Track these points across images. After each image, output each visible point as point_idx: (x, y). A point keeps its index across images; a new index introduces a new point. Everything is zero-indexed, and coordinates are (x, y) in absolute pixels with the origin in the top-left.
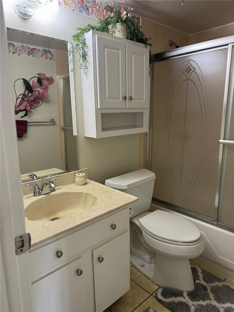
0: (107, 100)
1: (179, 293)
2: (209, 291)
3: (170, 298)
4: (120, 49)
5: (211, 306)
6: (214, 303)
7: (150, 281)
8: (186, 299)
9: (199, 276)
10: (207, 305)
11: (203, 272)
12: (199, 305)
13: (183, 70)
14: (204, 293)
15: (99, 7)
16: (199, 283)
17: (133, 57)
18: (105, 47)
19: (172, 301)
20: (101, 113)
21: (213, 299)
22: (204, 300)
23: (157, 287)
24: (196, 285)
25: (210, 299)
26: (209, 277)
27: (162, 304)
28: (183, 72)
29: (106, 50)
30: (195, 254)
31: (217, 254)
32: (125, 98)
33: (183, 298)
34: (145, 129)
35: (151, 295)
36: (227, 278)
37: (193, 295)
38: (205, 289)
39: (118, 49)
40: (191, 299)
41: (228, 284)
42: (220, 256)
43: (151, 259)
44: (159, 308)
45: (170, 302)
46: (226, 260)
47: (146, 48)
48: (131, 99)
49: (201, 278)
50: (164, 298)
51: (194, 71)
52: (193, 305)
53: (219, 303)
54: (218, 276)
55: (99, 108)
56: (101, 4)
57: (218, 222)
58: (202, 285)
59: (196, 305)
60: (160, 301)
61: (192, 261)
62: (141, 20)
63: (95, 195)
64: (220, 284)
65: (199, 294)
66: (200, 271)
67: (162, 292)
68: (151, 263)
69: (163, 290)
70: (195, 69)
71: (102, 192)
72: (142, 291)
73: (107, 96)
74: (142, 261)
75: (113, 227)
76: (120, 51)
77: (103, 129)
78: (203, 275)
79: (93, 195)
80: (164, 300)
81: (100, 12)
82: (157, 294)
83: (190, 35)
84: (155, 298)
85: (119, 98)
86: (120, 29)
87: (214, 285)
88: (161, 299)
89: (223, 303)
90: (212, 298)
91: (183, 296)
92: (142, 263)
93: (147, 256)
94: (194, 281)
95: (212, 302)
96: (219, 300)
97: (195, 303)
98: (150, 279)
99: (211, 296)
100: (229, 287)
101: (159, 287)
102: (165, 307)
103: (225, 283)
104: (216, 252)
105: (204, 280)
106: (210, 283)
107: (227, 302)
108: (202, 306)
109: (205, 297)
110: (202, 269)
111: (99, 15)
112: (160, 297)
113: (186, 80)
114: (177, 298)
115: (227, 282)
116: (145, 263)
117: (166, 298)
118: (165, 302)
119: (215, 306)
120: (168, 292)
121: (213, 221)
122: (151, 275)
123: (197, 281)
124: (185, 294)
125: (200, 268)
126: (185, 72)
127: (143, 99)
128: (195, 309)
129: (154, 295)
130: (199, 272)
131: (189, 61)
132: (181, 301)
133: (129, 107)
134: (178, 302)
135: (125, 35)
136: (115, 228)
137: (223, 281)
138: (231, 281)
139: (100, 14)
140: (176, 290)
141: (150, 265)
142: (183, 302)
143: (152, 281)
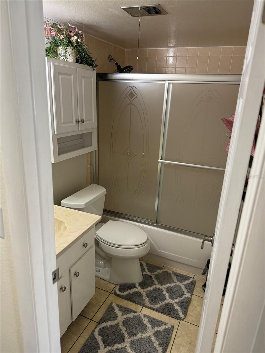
0: (63, 125)
1: (133, 286)
2: (154, 279)
3: (126, 291)
4: (72, 74)
5: (157, 289)
6: (158, 286)
7: (107, 282)
8: (139, 289)
9: (145, 269)
10: (154, 289)
11: (147, 265)
12: (148, 291)
13: (126, 94)
14: (150, 281)
15: (47, 25)
16: (146, 274)
17: (83, 80)
18: (59, 73)
19: (128, 293)
20: (58, 138)
21: (158, 284)
22: (151, 286)
23: (114, 286)
24: (144, 276)
25: (155, 284)
26: (152, 268)
27: (121, 298)
28: (127, 96)
29: (60, 77)
30: (145, 253)
31: (157, 248)
32: (78, 122)
33: (136, 288)
34: (94, 147)
35: (111, 293)
36: (165, 265)
37: (143, 285)
38: (151, 277)
39: (70, 75)
40: (142, 288)
41: (166, 270)
42: (160, 250)
43: (105, 264)
44: (119, 301)
45: (127, 294)
46: (163, 252)
47: (93, 70)
48: (83, 121)
49: (146, 270)
50: (121, 292)
51: (136, 97)
52: (144, 292)
53: (162, 285)
54: (158, 266)
55: (56, 133)
56: (48, 21)
57: (157, 223)
58: (148, 275)
59: (146, 291)
60: (119, 296)
61: (141, 259)
62: (84, 36)
63: (60, 219)
64: (160, 272)
65: (147, 282)
66: (144, 264)
67: (119, 289)
68: (105, 267)
69: (119, 287)
70: (138, 95)
71: (66, 215)
72: (103, 292)
73: (63, 122)
74: (97, 267)
75: (85, 245)
76: (72, 76)
77: (60, 154)
78: (147, 267)
79: (58, 220)
80: (121, 294)
81: (47, 30)
82: (115, 291)
83: (125, 49)
84: (114, 294)
85: (72, 122)
86: (71, 53)
87: (156, 273)
88: (119, 294)
89: (164, 285)
90: (156, 283)
91: (135, 287)
92: (97, 269)
93: (101, 262)
94: (142, 273)
95: (156, 286)
96: (161, 283)
97: (145, 290)
98: (106, 281)
99: (156, 282)
100: (167, 272)
101: (115, 285)
102: (124, 299)
103: (164, 270)
104: (156, 247)
105: (149, 271)
106: (154, 272)
107: (167, 283)
108: (150, 291)
109: (152, 284)
110: (146, 263)
111: (47, 34)
112: (118, 292)
113: (130, 104)
114: (132, 289)
115: (164, 269)
116: (100, 268)
117: (123, 292)
118: (123, 295)
119: (159, 288)
120: (124, 287)
121: (153, 223)
122: (107, 277)
123: (144, 273)
124: (137, 285)
125: (144, 262)
126: (128, 96)
127: (92, 120)
128: (146, 295)
129: (113, 292)
130: (144, 266)
131: (132, 87)
132: (135, 291)
133: (81, 129)
134: (133, 293)
135: (75, 59)
136: (87, 246)
137: (162, 268)
138: (168, 267)
139: (48, 32)
140: (130, 284)
141: (105, 269)
142: (136, 292)
143: (108, 282)
